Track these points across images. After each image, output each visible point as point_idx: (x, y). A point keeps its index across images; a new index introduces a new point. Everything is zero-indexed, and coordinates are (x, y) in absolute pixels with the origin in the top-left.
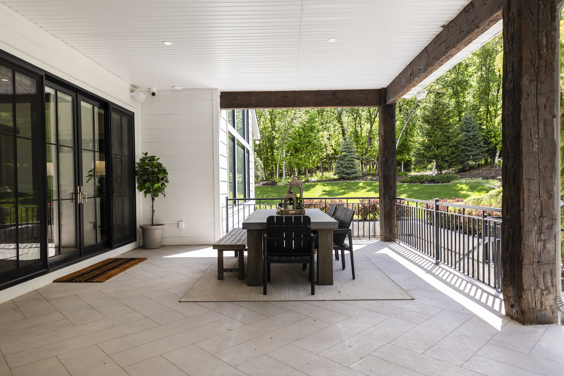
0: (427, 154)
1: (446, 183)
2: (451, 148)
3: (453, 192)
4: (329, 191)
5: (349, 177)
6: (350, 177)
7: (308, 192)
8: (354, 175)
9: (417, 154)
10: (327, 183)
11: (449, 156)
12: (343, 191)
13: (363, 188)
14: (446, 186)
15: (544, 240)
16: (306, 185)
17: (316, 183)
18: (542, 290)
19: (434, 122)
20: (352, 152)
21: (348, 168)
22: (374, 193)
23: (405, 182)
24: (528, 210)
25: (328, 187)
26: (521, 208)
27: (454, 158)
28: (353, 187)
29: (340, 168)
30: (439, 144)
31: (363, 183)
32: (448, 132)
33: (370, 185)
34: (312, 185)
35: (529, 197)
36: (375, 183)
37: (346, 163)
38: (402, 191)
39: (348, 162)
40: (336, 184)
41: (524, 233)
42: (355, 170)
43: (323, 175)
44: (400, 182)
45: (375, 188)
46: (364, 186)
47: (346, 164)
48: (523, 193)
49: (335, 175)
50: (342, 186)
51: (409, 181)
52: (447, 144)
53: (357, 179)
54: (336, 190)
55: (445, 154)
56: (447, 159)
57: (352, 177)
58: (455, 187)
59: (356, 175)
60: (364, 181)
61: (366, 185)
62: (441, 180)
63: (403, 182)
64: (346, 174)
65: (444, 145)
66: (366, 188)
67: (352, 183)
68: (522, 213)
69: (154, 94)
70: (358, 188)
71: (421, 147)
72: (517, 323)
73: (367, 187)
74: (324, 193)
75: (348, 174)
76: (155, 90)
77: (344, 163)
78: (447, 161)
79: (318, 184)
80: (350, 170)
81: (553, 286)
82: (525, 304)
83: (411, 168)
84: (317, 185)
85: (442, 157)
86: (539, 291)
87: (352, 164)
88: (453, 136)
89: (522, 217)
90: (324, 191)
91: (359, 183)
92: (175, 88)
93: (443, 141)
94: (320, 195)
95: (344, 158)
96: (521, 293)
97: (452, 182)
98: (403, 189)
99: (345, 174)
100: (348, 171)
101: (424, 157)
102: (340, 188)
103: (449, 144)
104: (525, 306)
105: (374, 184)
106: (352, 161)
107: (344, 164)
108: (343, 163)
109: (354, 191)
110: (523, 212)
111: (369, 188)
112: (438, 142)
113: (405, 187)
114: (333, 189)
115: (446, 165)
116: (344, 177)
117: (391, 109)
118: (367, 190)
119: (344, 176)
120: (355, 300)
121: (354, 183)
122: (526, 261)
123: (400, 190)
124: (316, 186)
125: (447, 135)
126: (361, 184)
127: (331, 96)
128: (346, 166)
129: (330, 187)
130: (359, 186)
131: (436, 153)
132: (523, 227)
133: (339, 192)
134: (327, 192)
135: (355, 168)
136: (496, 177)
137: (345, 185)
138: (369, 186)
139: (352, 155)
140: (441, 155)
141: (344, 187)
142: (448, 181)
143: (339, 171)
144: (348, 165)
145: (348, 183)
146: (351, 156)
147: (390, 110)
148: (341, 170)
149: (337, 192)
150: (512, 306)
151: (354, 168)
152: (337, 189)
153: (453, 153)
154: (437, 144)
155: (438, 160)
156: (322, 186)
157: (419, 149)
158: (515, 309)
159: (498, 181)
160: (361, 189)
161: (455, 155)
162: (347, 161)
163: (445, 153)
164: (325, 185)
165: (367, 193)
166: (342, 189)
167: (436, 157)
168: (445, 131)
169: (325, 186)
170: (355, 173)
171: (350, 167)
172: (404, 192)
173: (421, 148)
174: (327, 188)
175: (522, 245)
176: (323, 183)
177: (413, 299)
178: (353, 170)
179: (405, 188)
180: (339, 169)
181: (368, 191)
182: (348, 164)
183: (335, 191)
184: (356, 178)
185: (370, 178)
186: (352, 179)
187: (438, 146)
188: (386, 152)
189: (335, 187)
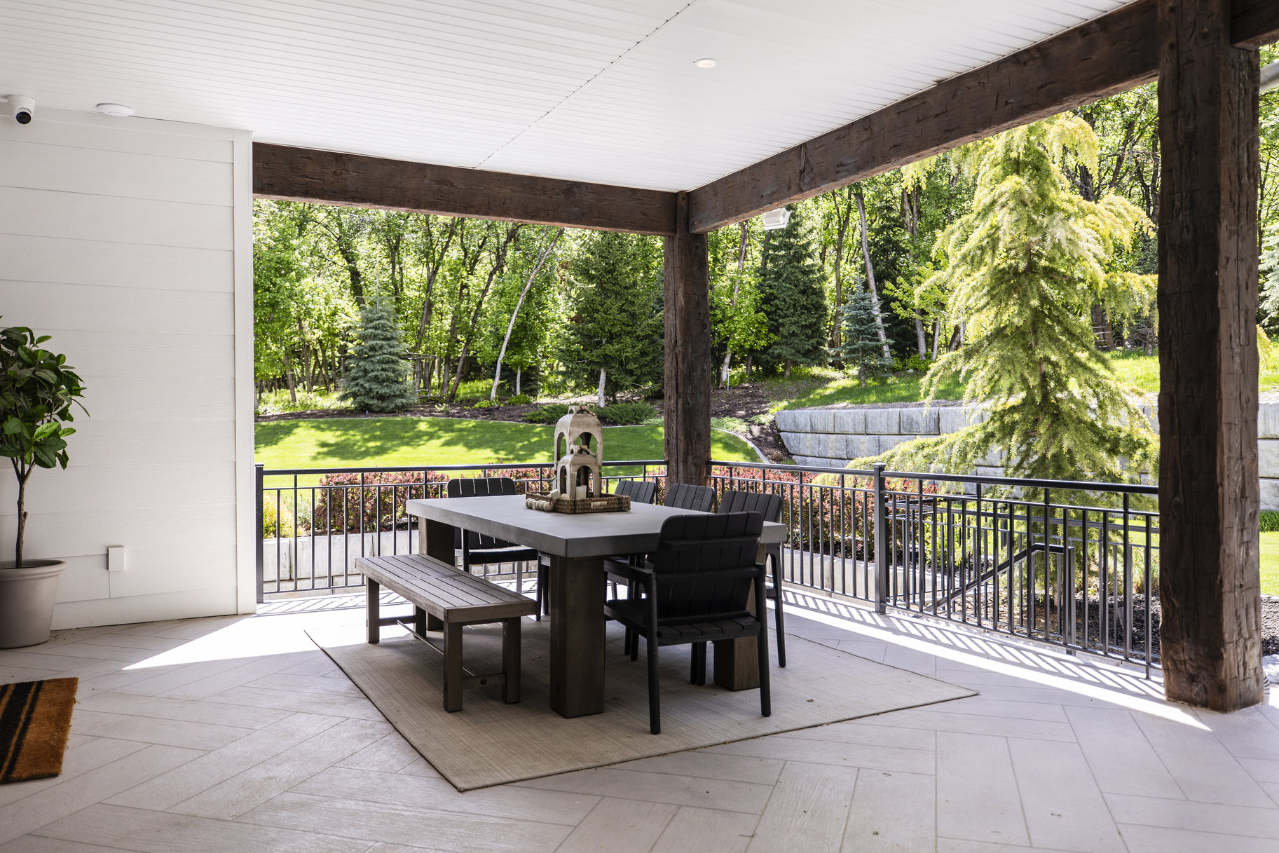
0: (586, 354)
1: (632, 423)
2: (642, 340)
3: (653, 446)
4: (336, 444)
5: (385, 405)
6: (388, 407)
7: (274, 446)
8: (399, 401)
9: (563, 351)
10: (326, 423)
11: (635, 360)
12: (378, 444)
13: (431, 436)
14: (634, 431)
15: (1247, 542)
16: (264, 426)
17: (292, 422)
18: (1245, 640)
19: (604, 277)
20: (392, 338)
21: (384, 381)
22: (465, 449)
23: (535, 422)
24: (1229, 484)
25: (332, 433)
26: (1218, 480)
27: (645, 365)
28: (403, 434)
29: (361, 381)
30: (616, 329)
31: (429, 422)
32: (633, 303)
33: (448, 428)
34: (283, 427)
35: (1229, 458)
36: (459, 423)
37: (378, 367)
38: (535, 442)
39: (384, 366)
40: (354, 426)
41: (1225, 530)
42: (401, 387)
43: (294, 400)
44: (523, 421)
45: (463, 436)
46: (431, 430)
47: (378, 370)
48: (1222, 451)
49: (344, 398)
50: (373, 430)
51: (547, 418)
52: (630, 332)
53: (407, 411)
54: (358, 441)
55: (628, 354)
56: (632, 366)
57: (392, 406)
58: (654, 435)
59: (404, 401)
60: (428, 418)
61: (436, 428)
62: (621, 419)
63: (531, 421)
64: (378, 399)
65: (628, 333)
66: (439, 437)
67: (398, 423)
68: (1220, 490)
69: (24, 118)
70: (419, 435)
71: (572, 335)
72: (1209, 711)
73: (441, 433)
74: (325, 450)
75: (382, 398)
76: (28, 105)
77: (372, 367)
78: (631, 373)
79: (301, 424)
80: (387, 386)
81: (1257, 629)
82: (1226, 671)
83: (536, 384)
84: (297, 426)
85: (621, 363)
86: (1242, 641)
87: (394, 372)
88: (644, 313)
89: (1220, 499)
90: (324, 445)
91: (417, 422)
92: (106, 109)
93: (623, 324)
94: (314, 454)
95: (371, 353)
96: (1220, 651)
97: (645, 422)
98: (536, 439)
99: (373, 398)
100: (384, 390)
101: (579, 359)
102: (366, 436)
103: (636, 332)
104: (1226, 675)
105: (457, 426)
106: (393, 362)
107: (372, 371)
108: (369, 367)
109: (407, 444)
110: (1222, 490)
111: (447, 436)
112: (612, 325)
113: (538, 434)
114: (348, 439)
115: (629, 381)
116: (371, 405)
117: (699, 244)
118: (442, 440)
119: (371, 402)
120: (878, 714)
121: (404, 423)
122: (1226, 587)
123: (529, 441)
124: (295, 431)
125: (632, 309)
126: (423, 426)
127: (562, 196)
128: (376, 376)
129: (339, 433)
130: (420, 431)
131: (607, 352)
132: (1223, 520)
133: (368, 448)
134: (333, 448)
135: (401, 383)
136: (734, 411)
137: (380, 426)
138: (446, 431)
139: (393, 347)
140: (620, 356)
141: (378, 433)
142: (635, 419)
143: (356, 388)
144: (384, 374)
145: (388, 421)
146: (392, 350)
147: (697, 247)
148: (365, 388)
149: (360, 447)
150: (1192, 679)
151: (397, 382)
152: (358, 437)
153: (643, 353)
154: (610, 331)
155: (611, 368)
156: (313, 429)
157: (567, 339)
158: (1200, 685)
159: (740, 420)
160: (425, 438)
161: (648, 359)
162: (380, 362)
163: (627, 352)
164: (323, 426)
165: (446, 448)
166: (374, 438)
167: (606, 361)
168: (627, 299)
169: (323, 430)
170: (402, 396)
171: (388, 379)
172: (539, 445)
173: (572, 337)
174: (331, 437)
175: (1221, 555)
176: (315, 422)
177: (977, 695)
178: (395, 387)
179: (541, 437)
180: (357, 385)
181: (448, 444)
182: (383, 370)
183: (354, 444)
184: (404, 409)
185: (442, 409)
186: (393, 412)
187: (611, 334)
188: (690, 350)
189: (351, 432)
